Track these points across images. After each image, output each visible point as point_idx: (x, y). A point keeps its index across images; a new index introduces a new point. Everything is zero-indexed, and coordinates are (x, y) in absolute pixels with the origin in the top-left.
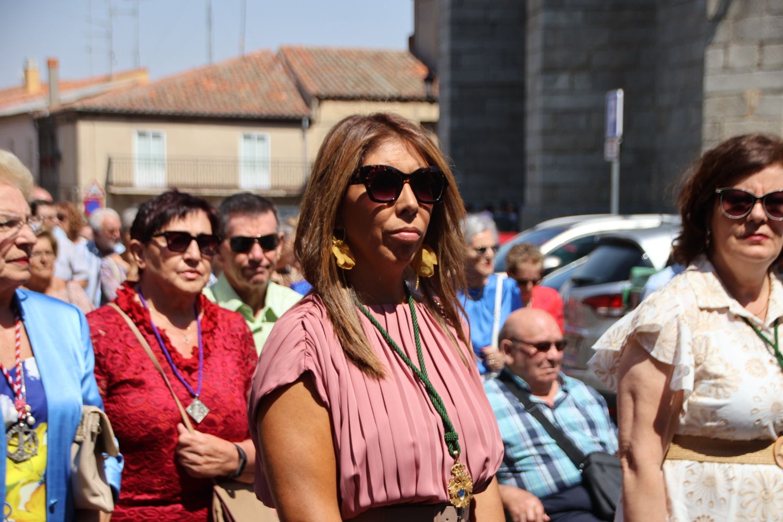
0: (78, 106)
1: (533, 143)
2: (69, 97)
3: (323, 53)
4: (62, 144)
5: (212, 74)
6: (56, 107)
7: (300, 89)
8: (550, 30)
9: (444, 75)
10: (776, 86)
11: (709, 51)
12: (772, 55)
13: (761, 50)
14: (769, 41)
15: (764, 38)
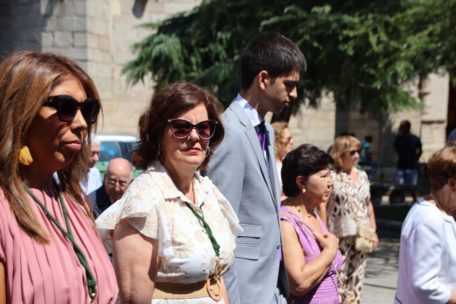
10: (83, 57)
11: (44, 35)
12: (79, 39)
13: (73, 37)
14: (78, 32)
15: (74, 29)
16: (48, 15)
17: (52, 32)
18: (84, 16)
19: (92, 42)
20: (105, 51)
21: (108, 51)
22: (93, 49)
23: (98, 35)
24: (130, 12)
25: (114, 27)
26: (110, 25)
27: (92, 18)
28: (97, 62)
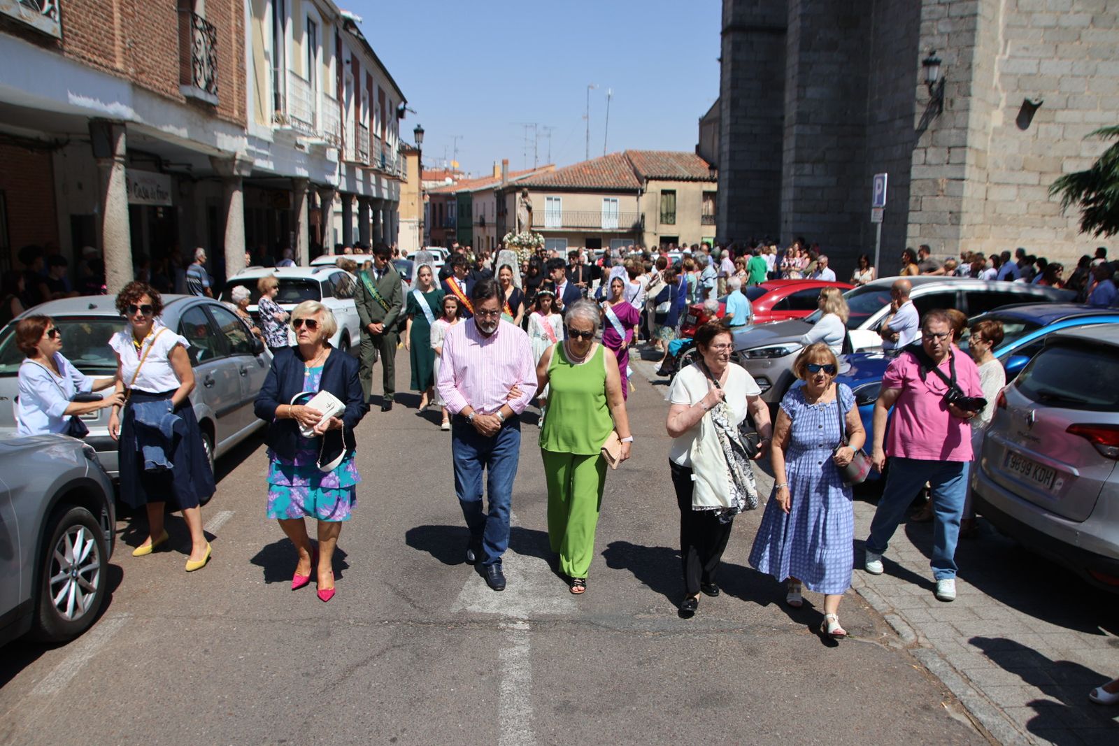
0: (516, 184)
1: (787, 206)
2: (513, 180)
3: (649, 154)
4: (508, 206)
5: (588, 166)
6: (506, 185)
7: (636, 173)
8: (800, 136)
9: (725, 165)
10: (959, 176)
11: (915, 152)
12: (956, 156)
13: (949, 152)
14: (955, 147)
15: (951, 144)
16: (921, 131)
17: (925, 149)
18: (965, 128)
19: (970, 158)
20: (981, 167)
21: (984, 168)
22: (971, 166)
23: (977, 150)
24: (1014, 122)
25: (993, 140)
26: (990, 138)
27: (973, 130)
28: (973, 181)
